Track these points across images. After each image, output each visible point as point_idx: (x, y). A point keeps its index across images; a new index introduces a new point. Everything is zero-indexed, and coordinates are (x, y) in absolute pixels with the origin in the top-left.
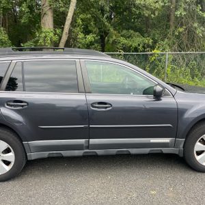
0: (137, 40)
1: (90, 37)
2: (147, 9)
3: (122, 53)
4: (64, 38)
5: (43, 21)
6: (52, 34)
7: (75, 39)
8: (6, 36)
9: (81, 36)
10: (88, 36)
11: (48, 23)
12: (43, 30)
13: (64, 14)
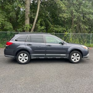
0: (60, 29)
1: (43, 28)
2: (63, 18)
3: (54, 33)
4: (33, 27)
5: (26, 21)
6: (29, 26)
7: (37, 28)
8: (12, 26)
9: (39, 27)
10: (42, 27)
11: (27, 22)
12: (26, 24)
13: (34, 19)
